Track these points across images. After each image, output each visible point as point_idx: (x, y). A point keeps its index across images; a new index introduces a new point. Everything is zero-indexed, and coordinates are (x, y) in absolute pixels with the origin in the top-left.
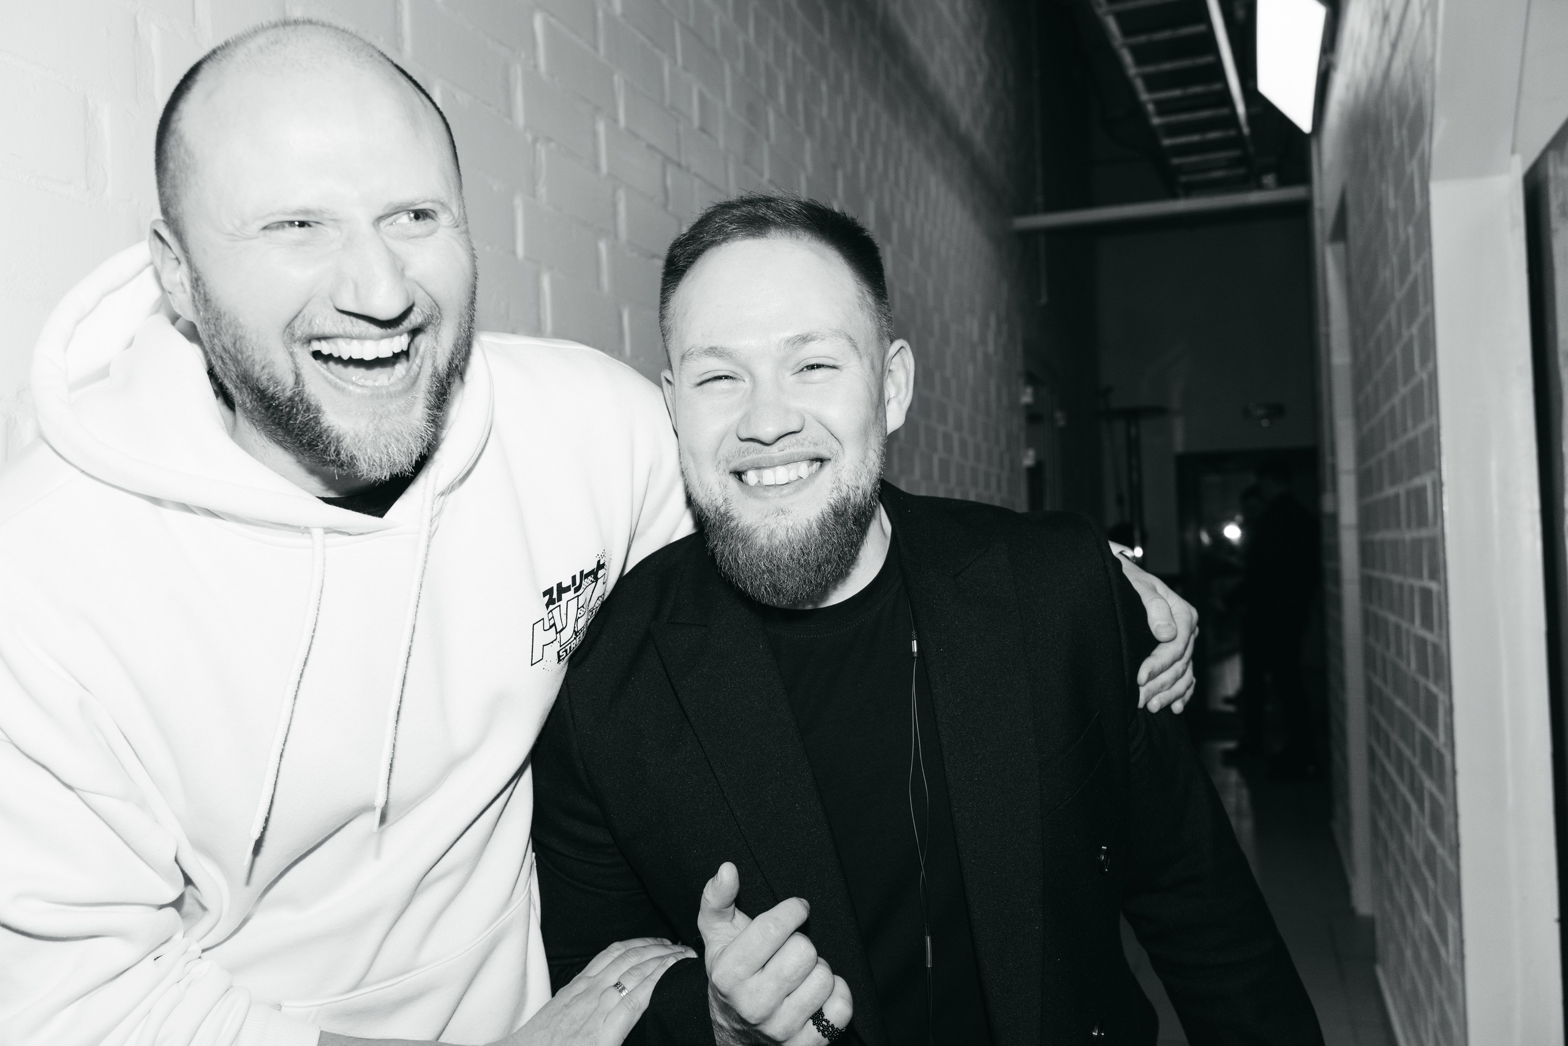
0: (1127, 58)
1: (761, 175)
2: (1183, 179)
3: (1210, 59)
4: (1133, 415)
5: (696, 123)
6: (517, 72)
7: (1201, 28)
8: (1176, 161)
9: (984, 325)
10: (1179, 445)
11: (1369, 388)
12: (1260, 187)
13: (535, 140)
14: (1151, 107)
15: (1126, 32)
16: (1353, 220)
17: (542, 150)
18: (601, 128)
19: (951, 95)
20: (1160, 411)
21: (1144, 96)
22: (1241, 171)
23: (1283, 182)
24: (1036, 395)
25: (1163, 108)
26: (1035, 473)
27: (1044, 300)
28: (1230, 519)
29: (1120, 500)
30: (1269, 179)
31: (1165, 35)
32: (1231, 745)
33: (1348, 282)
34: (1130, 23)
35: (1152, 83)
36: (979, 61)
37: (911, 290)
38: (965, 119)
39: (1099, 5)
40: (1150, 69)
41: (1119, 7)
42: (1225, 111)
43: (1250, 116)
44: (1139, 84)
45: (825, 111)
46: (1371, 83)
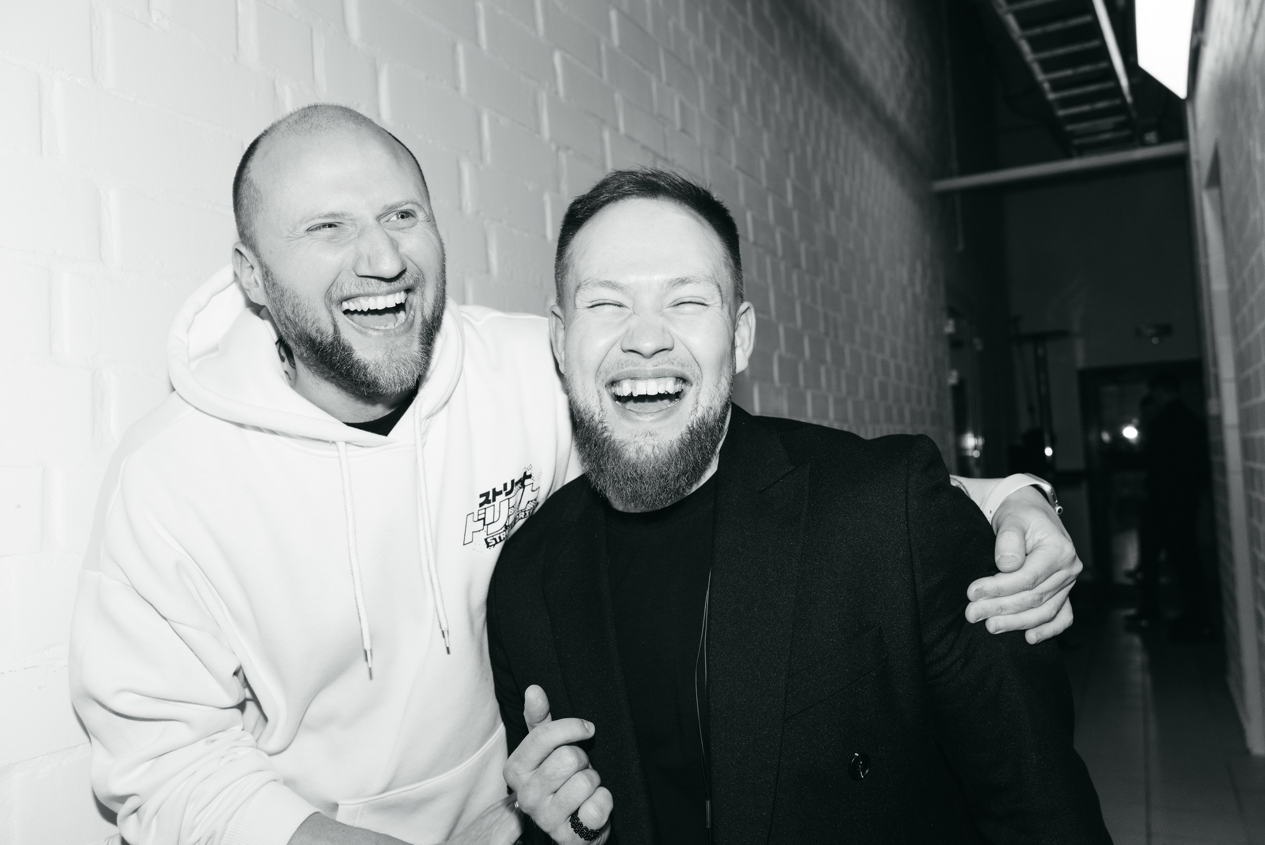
0: (1025, 47)
1: (729, 162)
2: (1077, 142)
3: (1096, 43)
4: (1039, 338)
5: (678, 125)
6: (543, 97)
7: (1088, 18)
8: (1070, 128)
9: (912, 270)
10: (1081, 360)
11: (1245, 310)
12: (1144, 144)
13: (558, 149)
14: (1046, 86)
15: (1023, 25)
16: (1225, 171)
17: (563, 157)
18: (606, 135)
19: (878, 86)
20: (1063, 334)
21: (1041, 77)
22: (1126, 133)
23: (1163, 139)
24: (957, 326)
25: (1056, 86)
26: (958, 390)
27: (961, 247)
28: (1128, 422)
29: (1031, 410)
30: (1151, 137)
31: (1057, 26)
32: (1131, 612)
33: (1223, 221)
34: (1026, 20)
35: (1047, 66)
36: (901, 57)
37: (851, 246)
38: (890, 104)
39: (1000, 6)
40: (1046, 55)
41: (1017, 6)
42: (1110, 84)
43: (1132, 86)
44: (1036, 68)
45: (778, 108)
46: (1237, 56)
